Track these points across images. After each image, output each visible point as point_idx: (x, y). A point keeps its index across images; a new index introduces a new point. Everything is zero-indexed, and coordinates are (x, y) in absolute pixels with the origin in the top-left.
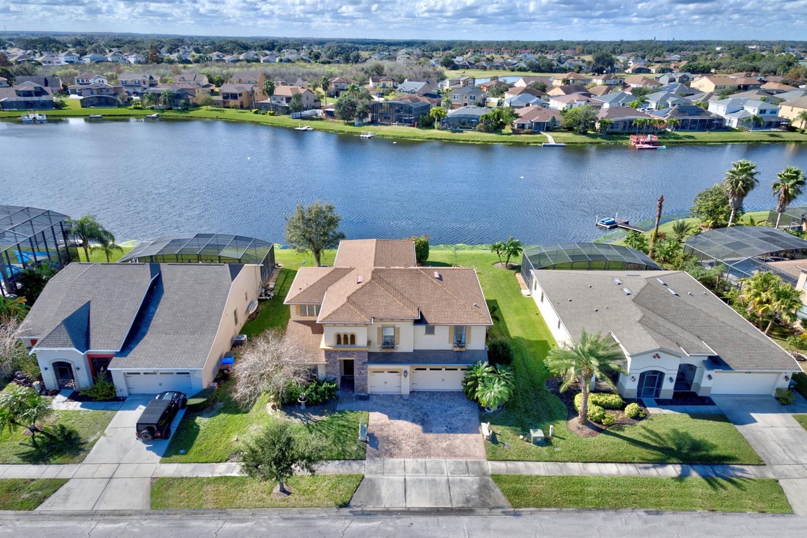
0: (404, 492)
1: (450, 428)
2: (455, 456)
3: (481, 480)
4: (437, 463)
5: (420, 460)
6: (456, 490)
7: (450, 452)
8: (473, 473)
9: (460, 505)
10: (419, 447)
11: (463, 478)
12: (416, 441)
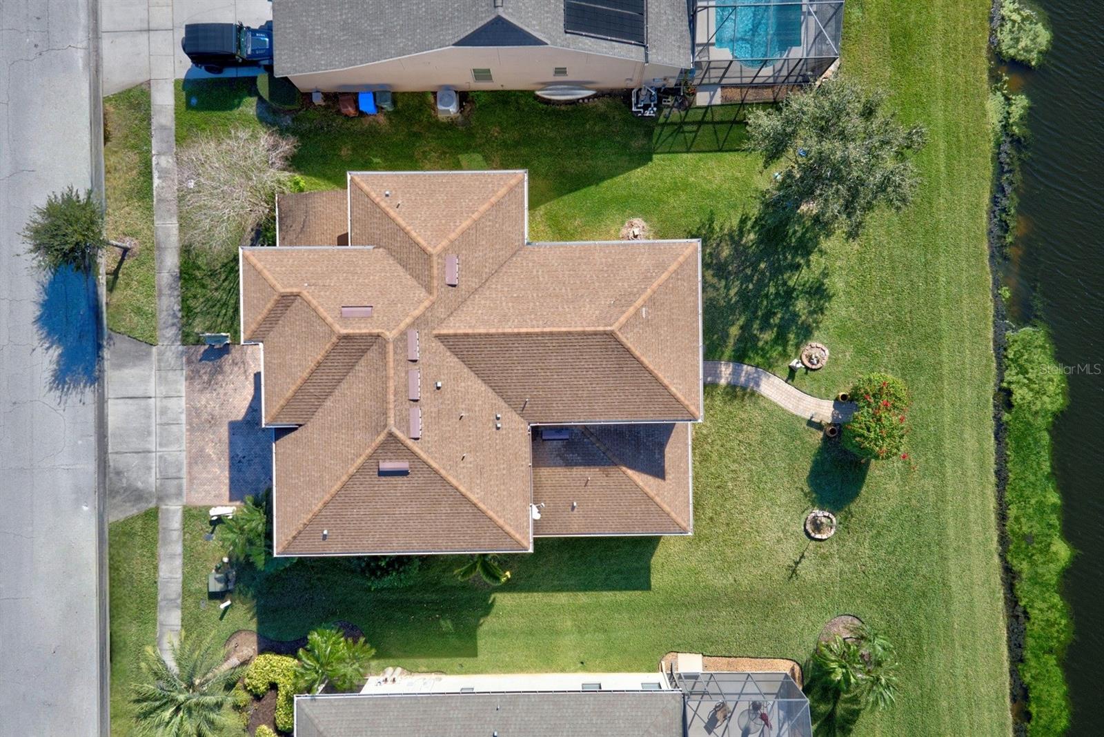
0: (130, 396)
1: (240, 462)
2: (190, 465)
3: (150, 493)
4: (178, 440)
5: (183, 417)
6: (134, 460)
7: (198, 458)
8: (161, 485)
9: (111, 464)
10: (205, 416)
11: (153, 471)
12: (217, 412)
